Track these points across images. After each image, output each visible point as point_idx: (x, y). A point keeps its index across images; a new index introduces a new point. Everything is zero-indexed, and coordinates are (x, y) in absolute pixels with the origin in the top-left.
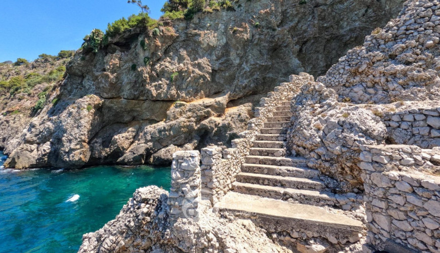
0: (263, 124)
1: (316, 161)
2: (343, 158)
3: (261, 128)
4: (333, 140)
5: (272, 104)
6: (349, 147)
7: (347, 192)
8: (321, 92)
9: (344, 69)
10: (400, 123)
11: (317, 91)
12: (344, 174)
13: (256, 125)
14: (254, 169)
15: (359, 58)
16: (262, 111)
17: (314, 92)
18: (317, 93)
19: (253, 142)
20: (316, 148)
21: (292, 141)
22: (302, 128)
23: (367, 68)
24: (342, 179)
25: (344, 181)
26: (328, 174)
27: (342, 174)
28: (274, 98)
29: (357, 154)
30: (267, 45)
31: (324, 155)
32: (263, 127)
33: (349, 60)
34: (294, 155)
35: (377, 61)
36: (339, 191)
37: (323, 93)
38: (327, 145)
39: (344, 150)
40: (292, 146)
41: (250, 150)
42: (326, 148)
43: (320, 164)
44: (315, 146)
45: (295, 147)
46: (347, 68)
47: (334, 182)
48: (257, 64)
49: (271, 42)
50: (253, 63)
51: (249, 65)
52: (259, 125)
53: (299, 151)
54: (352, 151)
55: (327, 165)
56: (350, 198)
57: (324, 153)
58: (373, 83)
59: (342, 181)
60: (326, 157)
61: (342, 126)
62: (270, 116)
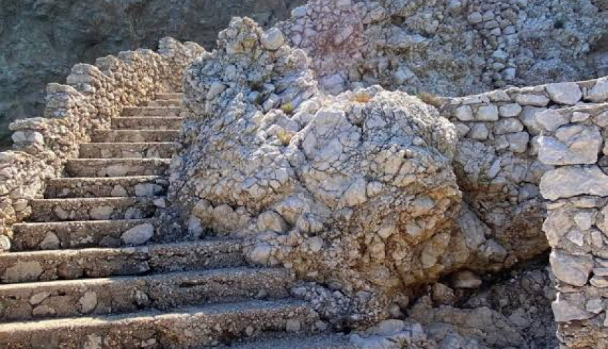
0: (76, 146)
1: (281, 239)
2: (369, 213)
3: (69, 157)
4: (338, 163)
5: (111, 95)
6: (387, 178)
7: (380, 321)
8: (277, 54)
9: (302, 34)
10: (472, 124)
11: (265, 49)
12: (364, 268)
13: (50, 144)
14: (34, 300)
15: (337, 12)
16: (77, 100)
17: (258, 52)
18: (267, 55)
19: (30, 203)
20: (279, 196)
21: (192, 189)
22: (230, 144)
23: (352, 37)
24: (360, 283)
25: (368, 287)
26: (314, 274)
27: (358, 267)
28: (117, 79)
29: (408, 199)
30: (73, 28)
31: (307, 216)
32: (73, 156)
33: (314, 16)
34: (197, 235)
35: (372, 24)
36: (360, 323)
37: (281, 57)
38: (312, 185)
39: (375, 188)
40: (190, 207)
41: (16, 232)
42: (310, 194)
43: (295, 246)
44: (275, 192)
45: (200, 206)
46: (309, 32)
47: (337, 299)
48: (39, 66)
49: (84, 24)
50: (27, 62)
51: (16, 65)
52: (62, 145)
53: (212, 219)
54: (394, 189)
55: (316, 245)
56: (394, 338)
57: (306, 209)
58: (361, 71)
59: (361, 288)
60: (311, 219)
61: (359, 125)
62: (101, 128)
